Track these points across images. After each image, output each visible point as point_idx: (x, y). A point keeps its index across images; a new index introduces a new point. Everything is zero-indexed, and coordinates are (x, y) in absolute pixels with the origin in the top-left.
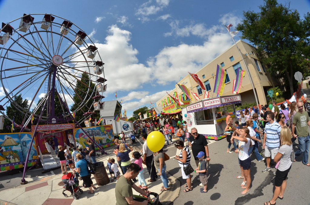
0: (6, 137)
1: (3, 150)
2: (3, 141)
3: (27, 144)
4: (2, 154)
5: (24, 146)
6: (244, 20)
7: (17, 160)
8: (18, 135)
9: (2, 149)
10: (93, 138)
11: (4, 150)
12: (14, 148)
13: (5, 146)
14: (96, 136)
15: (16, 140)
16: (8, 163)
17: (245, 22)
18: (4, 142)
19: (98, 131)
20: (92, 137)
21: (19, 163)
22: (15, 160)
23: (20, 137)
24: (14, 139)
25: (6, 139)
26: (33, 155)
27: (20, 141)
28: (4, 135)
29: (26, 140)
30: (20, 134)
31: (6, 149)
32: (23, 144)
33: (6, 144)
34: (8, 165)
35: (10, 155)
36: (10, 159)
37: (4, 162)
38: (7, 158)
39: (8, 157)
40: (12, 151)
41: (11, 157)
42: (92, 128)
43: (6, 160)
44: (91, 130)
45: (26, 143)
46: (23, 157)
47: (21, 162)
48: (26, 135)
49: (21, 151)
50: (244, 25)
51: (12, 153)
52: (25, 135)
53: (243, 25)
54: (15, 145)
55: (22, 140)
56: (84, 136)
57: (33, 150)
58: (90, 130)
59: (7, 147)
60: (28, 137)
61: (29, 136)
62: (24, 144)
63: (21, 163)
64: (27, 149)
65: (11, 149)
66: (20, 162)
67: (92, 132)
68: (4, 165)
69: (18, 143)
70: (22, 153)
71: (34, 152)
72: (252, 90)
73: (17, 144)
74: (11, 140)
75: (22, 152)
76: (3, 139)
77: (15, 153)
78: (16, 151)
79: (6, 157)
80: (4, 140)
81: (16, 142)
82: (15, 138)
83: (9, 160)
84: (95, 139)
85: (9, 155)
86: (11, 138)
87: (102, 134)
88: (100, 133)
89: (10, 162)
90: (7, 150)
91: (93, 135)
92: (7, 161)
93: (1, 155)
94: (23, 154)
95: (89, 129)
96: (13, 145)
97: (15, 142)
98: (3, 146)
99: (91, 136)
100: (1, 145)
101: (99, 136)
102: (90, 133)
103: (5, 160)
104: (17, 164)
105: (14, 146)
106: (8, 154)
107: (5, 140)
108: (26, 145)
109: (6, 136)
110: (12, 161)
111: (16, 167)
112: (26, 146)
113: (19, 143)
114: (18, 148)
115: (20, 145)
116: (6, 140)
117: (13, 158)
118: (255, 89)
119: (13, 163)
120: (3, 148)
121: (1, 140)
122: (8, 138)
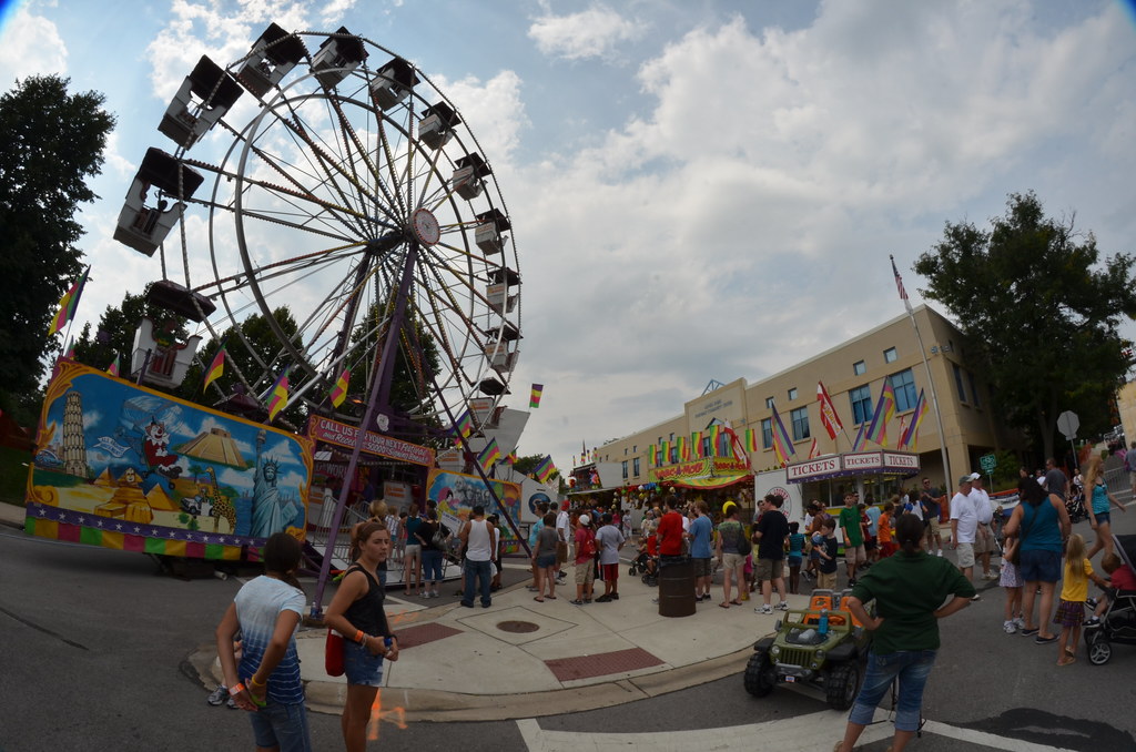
0: (208, 424)
1: (179, 470)
2: (193, 435)
3: (281, 478)
4: (171, 484)
5: (267, 480)
6: (943, 246)
7: (224, 527)
8: (257, 431)
9: (179, 463)
11: (186, 473)
12: (228, 477)
13: (193, 458)
15: (245, 447)
16: (185, 526)
17: (945, 250)
18: (193, 440)
19: (487, 494)
21: (229, 540)
22: (217, 525)
23: (262, 444)
24: (236, 441)
25: (209, 431)
26: (290, 523)
27: (258, 457)
28: (204, 414)
29: (282, 460)
30: (265, 432)
31: (195, 470)
32: (265, 472)
33: (199, 450)
34: (181, 533)
35: (203, 500)
36: (199, 513)
37: (169, 518)
38: (185, 508)
39: (192, 503)
40: (217, 486)
41: (206, 507)
43: (178, 514)
45: (276, 472)
46: (252, 522)
47: (239, 537)
48: (286, 443)
49: (251, 494)
50: (940, 260)
51: (211, 494)
52: (280, 439)
53: (936, 258)
54: (235, 468)
55: (266, 456)
56: (452, 500)
57: (294, 503)
58: (469, 486)
59: (199, 464)
60: (290, 453)
61: (295, 450)
62: (270, 473)
63: (237, 541)
64: (274, 496)
65: (213, 477)
66: (234, 536)
67: (474, 492)
68: (164, 532)
69: (247, 463)
70: (253, 503)
71: (296, 512)
72: (939, 451)
73: (246, 466)
74: (227, 441)
75: (254, 500)
76: (195, 426)
77: (223, 498)
78: (230, 491)
79: (185, 504)
80: (196, 432)
81: (243, 454)
82: (242, 439)
83: (191, 517)
85: (198, 499)
86: (225, 435)
89: (193, 525)
90: (196, 473)
91: (472, 503)
92: (183, 520)
93: (168, 490)
94: (253, 510)
96: (226, 465)
97: (239, 455)
98: (186, 454)
100: (180, 447)
102: (469, 493)
103: (174, 510)
104: (222, 540)
105: (230, 470)
106: (196, 492)
107: (200, 433)
108: (275, 477)
109: (212, 419)
110: (205, 523)
111: (212, 552)
112: (273, 481)
113: (250, 464)
114: (242, 482)
115: (253, 470)
116: (205, 434)
117: (210, 515)
118: (946, 449)
119: (208, 534)
120: (184, 463)
121: (185, 430)
122: (214, 432)
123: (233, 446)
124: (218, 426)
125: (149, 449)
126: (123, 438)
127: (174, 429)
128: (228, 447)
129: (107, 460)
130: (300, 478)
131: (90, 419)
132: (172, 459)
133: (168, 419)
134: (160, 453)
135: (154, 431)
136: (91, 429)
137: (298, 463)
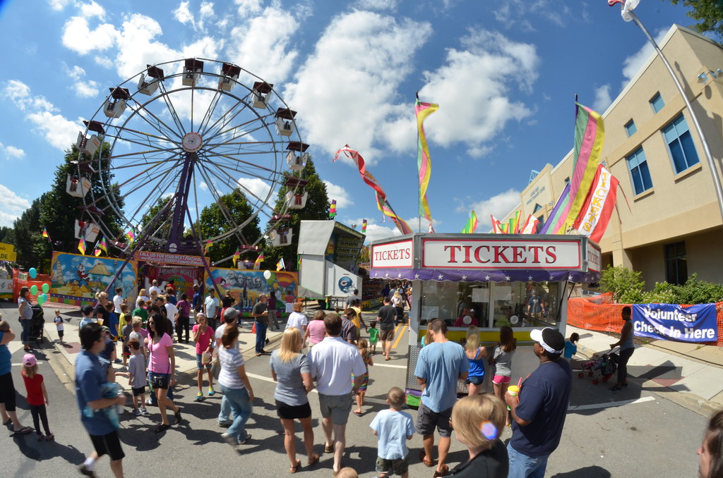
0: (96, 262)
1: (89, 278)
2: (92, 266)
3: (124, 278)
4: (87, 283)
5: (119, 279)
8: (113, 261)
10: (245, 292)
11: (91, 279)
12: (105, 279)
13: (93, 274)
14: (251, 288)
15: (110, 268)
18: (92, 268)
19: (258, 280)
20: (242, 289)
23: (116, 265)
24: (107, 266)
25: (97, 264)
27: (115, 271)
28: (94, 259)
29: (125, 271)
33: (94, 271)
34: (91, 300)
37: (87, 295)
38: (92, 291)
40: (101, 283)
42: (245, 272)
43: (90, 293)
44: (243, 275)
45: (122, 276)
51: (100, 286)
54: (107, 276)
56: (225, 284)
57: (130, 287)
58: (240, 276)
59: (95, 276)
61: (129, 266)
62: (120, 276)
64: (122, 285)
65: (100, 280)
67: (245, 279)
73: (110, 274)
76: (92, 264)
77: (104, 287)
78: (106, 285)
79: (92, 289)
82: (109, 265)
84: (248, 296)
85: (96, 288)
86: (103, 265)
87: (266, 288)
88: (263, 285)
90: (94, 279)
91: (244, 285)
93: (86, 285)
95: (240, 274)
96: (104, 275)
97: (108, 271)
98: (90, 273)
99: (241, 287)
100: (88, 271)
101: (258, 290)
102: (240, 280)
105: (105, 277)
106: (95, 285)
107: (94, 265)
109: (98, 260)
112: (121, 279)
113: (112, 274)
114: (109, 281)
115: (113, 276)
120: (90, 276)
121: (90, 265)
122: (99, 264)
123: (106, 268)
124: (100, 262)
125: (80, 273)
126: (72, 271)
127: (86, 266)
128: (104, 268)
129: (69, 278)
130: (132, 277)
131: (63, 267)
132: (86, 275)
133: (84, 263)
134: (83, 274)
135: (81, 267)
136: (64, 270)
137: (130, 271)
